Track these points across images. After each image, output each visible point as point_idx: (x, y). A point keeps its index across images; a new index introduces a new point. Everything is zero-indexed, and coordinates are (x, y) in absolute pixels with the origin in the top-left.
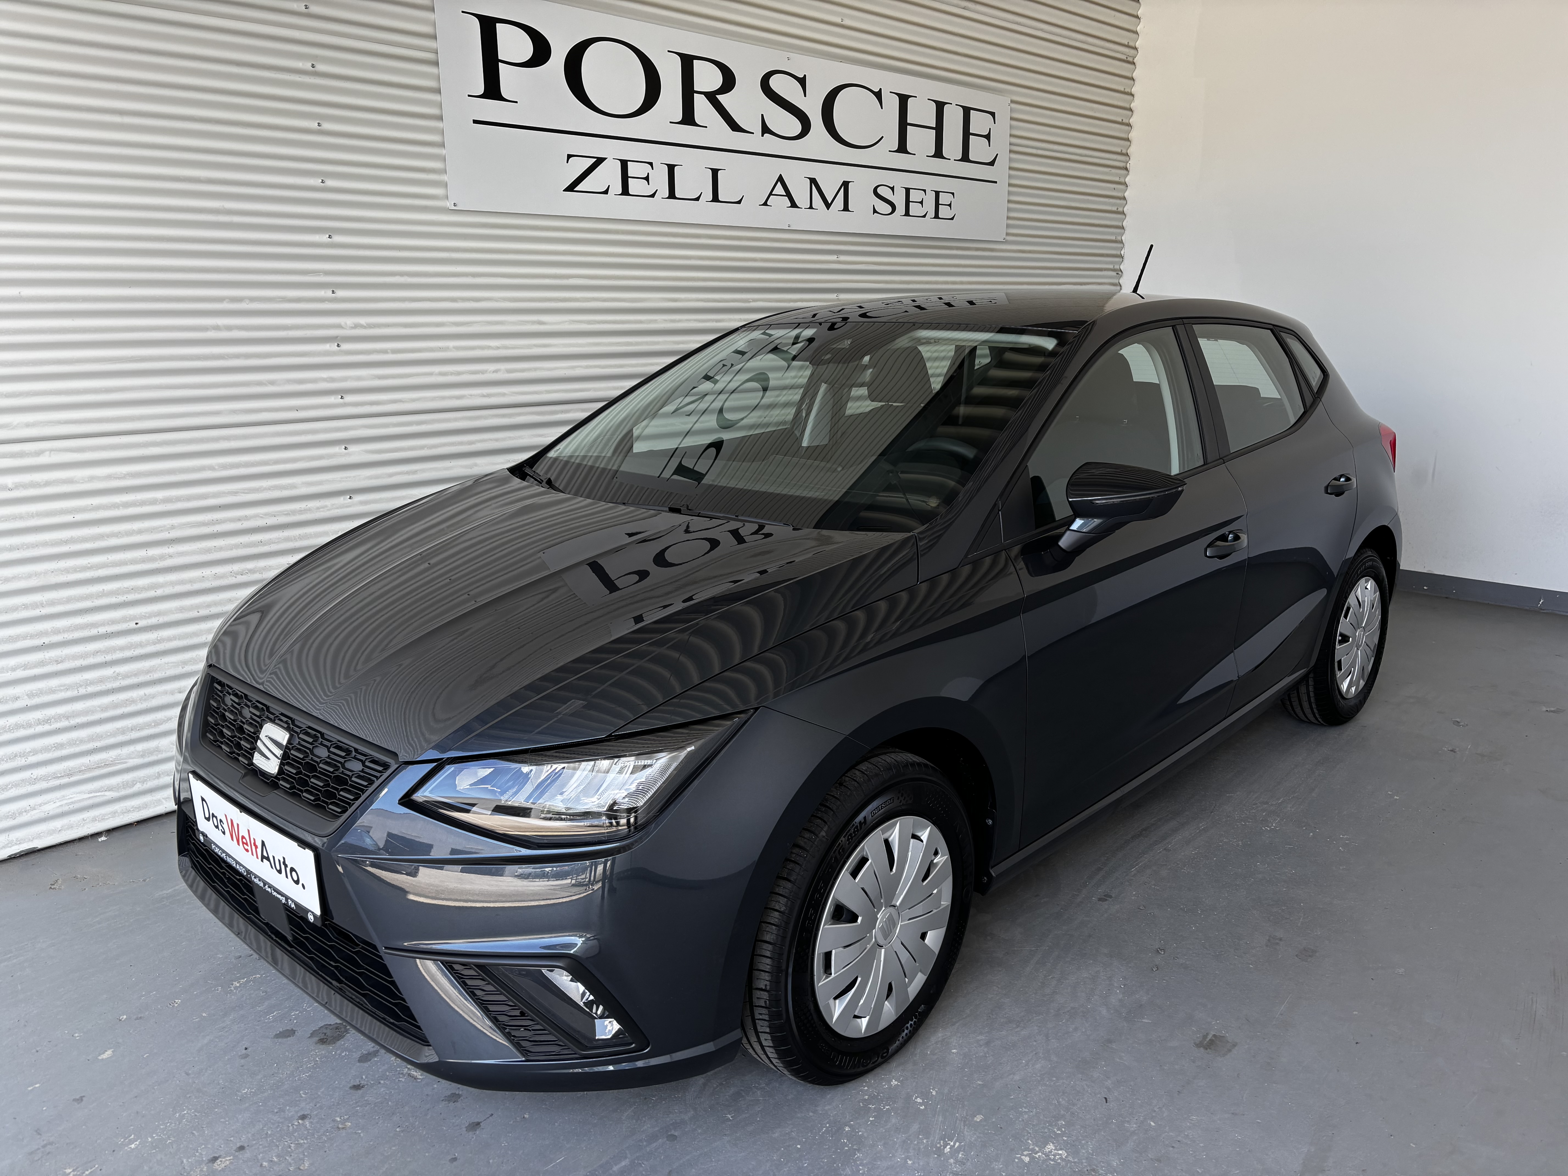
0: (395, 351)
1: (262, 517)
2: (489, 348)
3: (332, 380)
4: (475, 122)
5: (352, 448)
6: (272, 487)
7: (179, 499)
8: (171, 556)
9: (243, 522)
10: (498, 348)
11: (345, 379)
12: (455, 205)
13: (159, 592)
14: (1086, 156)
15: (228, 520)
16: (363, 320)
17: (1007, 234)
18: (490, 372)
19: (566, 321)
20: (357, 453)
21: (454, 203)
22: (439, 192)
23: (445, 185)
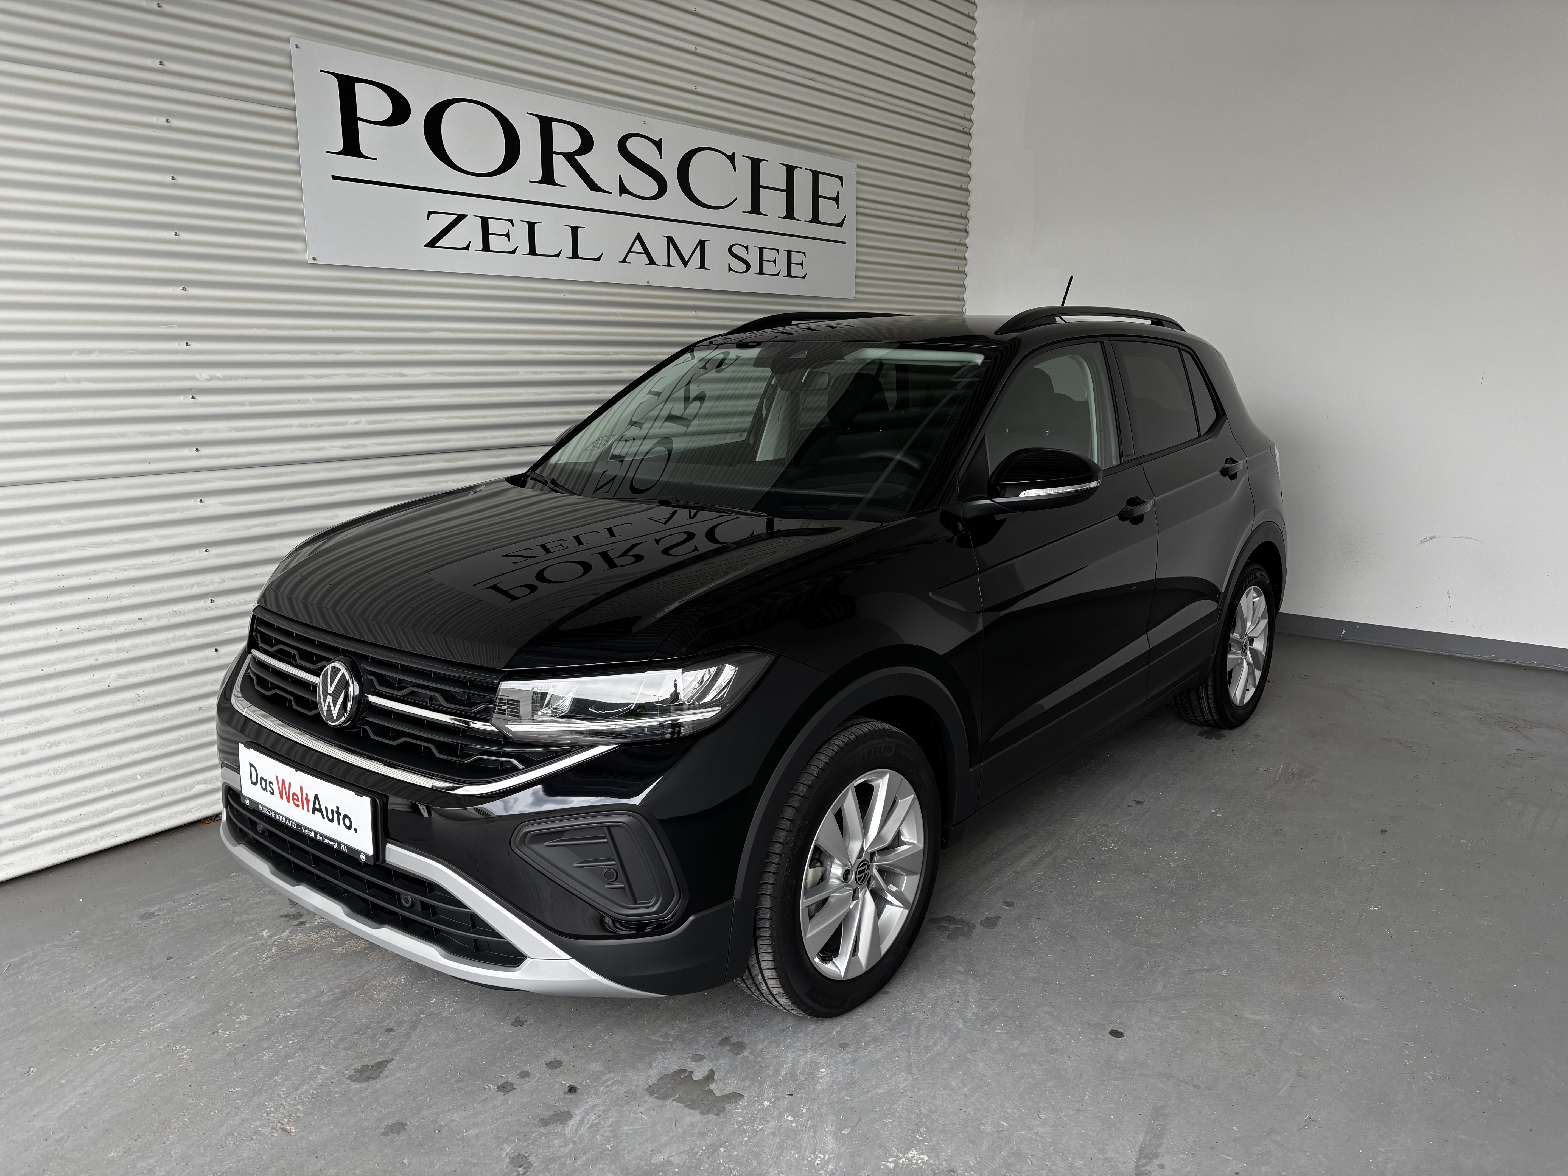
0: (252, 404)
1: (111, 572)
2: (350, 399)
3: (187, 432)
4: (334, 177)
5: (209, 501)
6: (121, 541)
7: (23, 555)
9: (91, 577)
10: (359, 400)
11: (200, 431)
12: (314, 259)
14: (929, 219)
15: (75, 575)
16: (219, 373)
17: (857, 291)
18: (351, 424)
19: (428, 374)
20: (213, 506)
21: (314, 257)
22: (297, 246)
23: (303, 239)
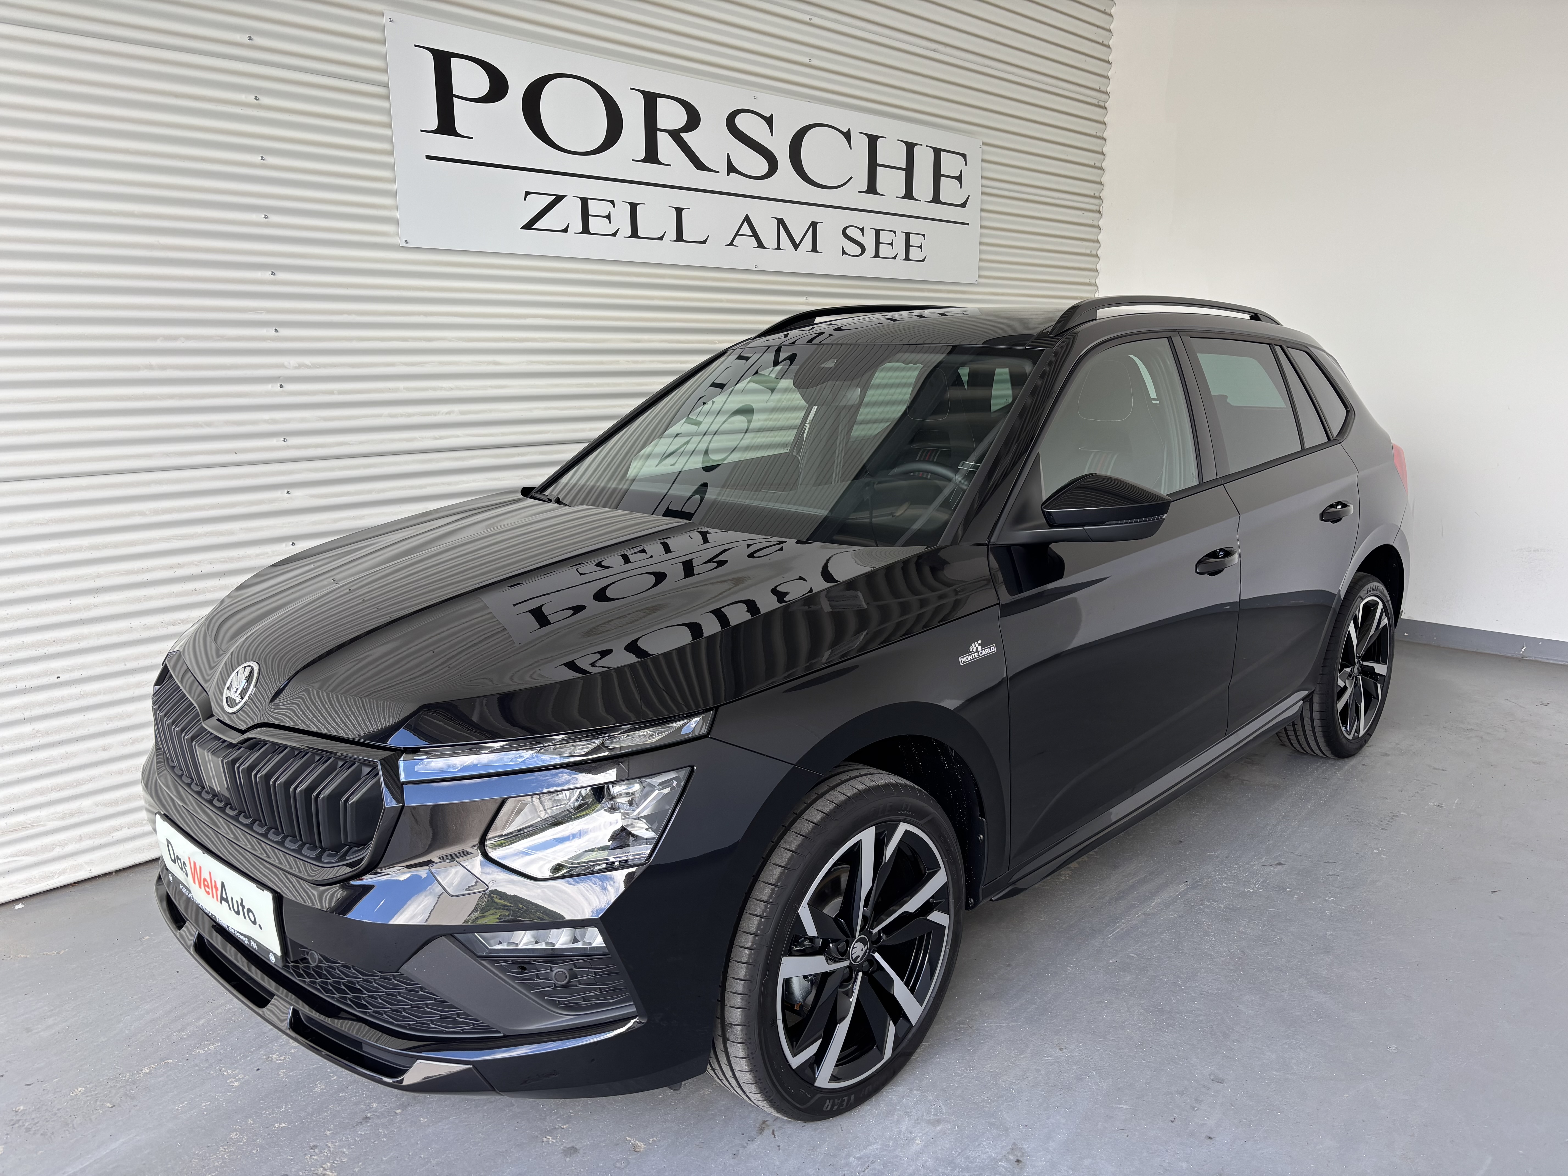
0: (341, 392)
1: (196, 565)
2: (442, 388)
3: (274, 422)
4: (428, 157)
5: (296, 493)
6: (208, 533)
7: (106, 546)
8: (96, 606)
9: (175, 570)
10: (451, 389)
11: (288, 421)
12: (406, 242)
13: (84, 644)
14: (1058, 199)
15: (159, 568)
16: (307, 360)
17: (979, 276)
18: (442, 414)
19: (523, 362)
20: (301, 497)
21: (406, 241)
22: (389, 228)
23: (396, 221)
